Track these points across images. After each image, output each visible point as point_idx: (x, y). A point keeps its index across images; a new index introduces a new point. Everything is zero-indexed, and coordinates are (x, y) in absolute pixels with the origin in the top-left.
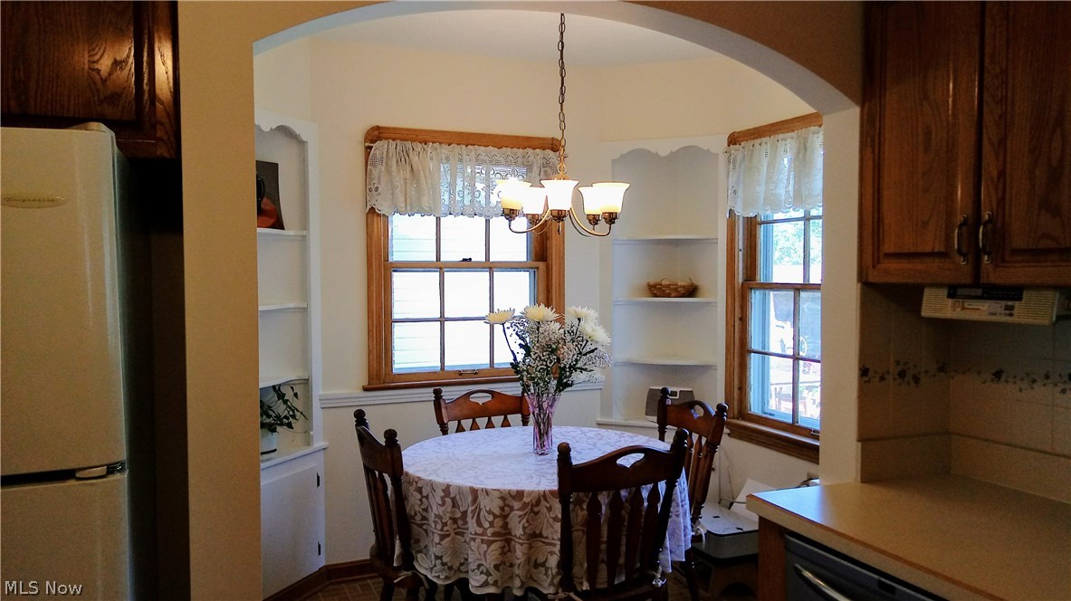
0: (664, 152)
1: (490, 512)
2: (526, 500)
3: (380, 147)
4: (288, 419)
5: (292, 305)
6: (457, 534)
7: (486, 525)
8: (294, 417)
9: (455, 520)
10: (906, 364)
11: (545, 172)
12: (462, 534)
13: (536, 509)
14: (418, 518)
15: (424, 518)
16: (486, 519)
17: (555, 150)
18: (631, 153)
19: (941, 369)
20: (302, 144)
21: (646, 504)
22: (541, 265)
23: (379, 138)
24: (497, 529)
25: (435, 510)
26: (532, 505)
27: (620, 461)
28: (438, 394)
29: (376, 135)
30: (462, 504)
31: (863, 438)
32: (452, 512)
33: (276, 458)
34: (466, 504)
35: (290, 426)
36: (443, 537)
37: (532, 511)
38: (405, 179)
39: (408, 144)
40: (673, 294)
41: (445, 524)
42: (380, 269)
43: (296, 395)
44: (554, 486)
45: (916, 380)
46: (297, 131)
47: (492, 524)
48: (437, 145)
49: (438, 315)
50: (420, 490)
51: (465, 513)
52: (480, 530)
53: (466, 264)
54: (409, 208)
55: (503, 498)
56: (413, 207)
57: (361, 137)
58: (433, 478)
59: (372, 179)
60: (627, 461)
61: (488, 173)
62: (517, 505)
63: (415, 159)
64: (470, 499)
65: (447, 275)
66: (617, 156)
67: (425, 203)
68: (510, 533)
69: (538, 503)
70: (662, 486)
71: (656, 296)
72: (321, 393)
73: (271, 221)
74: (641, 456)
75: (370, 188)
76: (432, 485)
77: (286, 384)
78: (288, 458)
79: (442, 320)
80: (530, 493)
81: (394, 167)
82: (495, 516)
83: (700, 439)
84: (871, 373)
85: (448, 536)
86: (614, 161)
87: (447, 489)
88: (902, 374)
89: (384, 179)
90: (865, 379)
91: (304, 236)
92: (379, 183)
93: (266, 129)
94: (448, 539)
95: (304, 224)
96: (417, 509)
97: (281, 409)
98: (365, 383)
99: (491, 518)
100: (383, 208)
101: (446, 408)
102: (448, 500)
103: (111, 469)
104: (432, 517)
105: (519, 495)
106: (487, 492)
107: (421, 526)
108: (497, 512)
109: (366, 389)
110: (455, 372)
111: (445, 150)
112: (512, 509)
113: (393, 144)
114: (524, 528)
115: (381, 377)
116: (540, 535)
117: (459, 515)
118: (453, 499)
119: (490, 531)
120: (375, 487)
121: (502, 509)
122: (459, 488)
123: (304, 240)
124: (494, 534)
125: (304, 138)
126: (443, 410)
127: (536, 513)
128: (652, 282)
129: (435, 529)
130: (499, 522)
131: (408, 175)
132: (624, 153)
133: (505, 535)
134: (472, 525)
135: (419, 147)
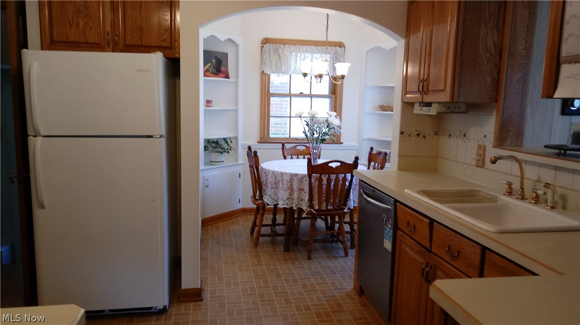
0: (387, 48)
1: (286, 180)
2: (298, 177)
3: (267, 46)
4: (227, 149)
5: (232, 108)
6: (276, 188)
7: (285, 185)
8: (230, 150)
9: (276, 183)
10: (420, 131)
11: (336, 57)
12: (278, 188)
13: (302, 180)
14: (265, 182)
15: (267, 183)
16: (285, 182)
17: (340, 47)
18: (374, 48)
19: (436, 134)
20: (237, 45)
21: (341, 182)
22: (333, 96)
23: (267, 43)
24: (289, 186)
25: (270, 179)
26: (301, 179)
27: (330, 165)
28: (283, 145)
29: (266, 41)
30: (278, 177)
31: (400, 156)
32: (275, 180)
33: (223, 165)
34: (279, 178)
35: (228, 152)
36: (272, 189)
37: (300, 181)
38: (276, 60)
39: (278, 45)
40: (389, 110)
41: (272, 184)
42: (266, 95)
43: (231, 142)
44: (306, 173)
45: (424, 137)
46: (235, 40)
47: (287, 184)
48: (290, 45)
49: (289, 116)
50: (265, 173)
51: (279, 181)
52: (283, 186)
53: (301, 95)
54: (277, 71)
55: (291, 176)
56: (279, 71)
57: (259, 42)
58: (271, 169)
59: (263, 60)
60: (334, 165)
61: (312, 57)
62: (295, 178)
63: (280, 51)
64: (280, 176)
65: (292, 98)
66: (368, 49)
67: (283, 69)
68: (293, 188)
69: (303, 178)
70: (349, 176)
71: (382, 111)
72: (242, 142)
73: (224, 76)
74: (339, 164)
75: (262, 63)
76: (269, 171)
77: (228, 138)
78: (228, 165)
79: (290, 117)
80: (300, 174)
81: (272, 54)
82: (288, 182)
83: (378, 165)
84: (404, 134)
85: (273, 188)
86: (367, 52)
87: (273, 172)
88: (418, 135)
89: (268, 60)
90: (402, 135)
91: (237, 82)
92: (266, 61)
93: (222, 40)
94: (273, 190)
95: (237, 77)
96: (264, 179)
97: (225, 146)
98: (259, 140)
99: (286, 182)
100: (267, 71)
101: (286, 150)
102: (274, 176)
103: (161, 137)
104: (268, 182)
105: (296, 175)
106: (286, 173)
107: (265, 185)
108: (289, 180)
109: (259, 142)
110: (295, 138)
111: (293, 47)
112: (294, 179)
113: (272, 45)
114: (297, 186)
115: (265, 139)
116: (303, 190)
117: (277, 181)
118: (275, 176)
119: (286, 187)
120: (252, 173)
121: (291, 180)
122: (277, 172)
123: (237, 83)
124: (288, 188)
125: (237, 43)
126: (285, 151)
127: (302, 182)
128: (381, 104)
129: (269, 185)
130: (289, 184)
131: (277, 58)
132: (371, 48)
133: (291, 188)
134: (281, 185)
135: (282, 46)
